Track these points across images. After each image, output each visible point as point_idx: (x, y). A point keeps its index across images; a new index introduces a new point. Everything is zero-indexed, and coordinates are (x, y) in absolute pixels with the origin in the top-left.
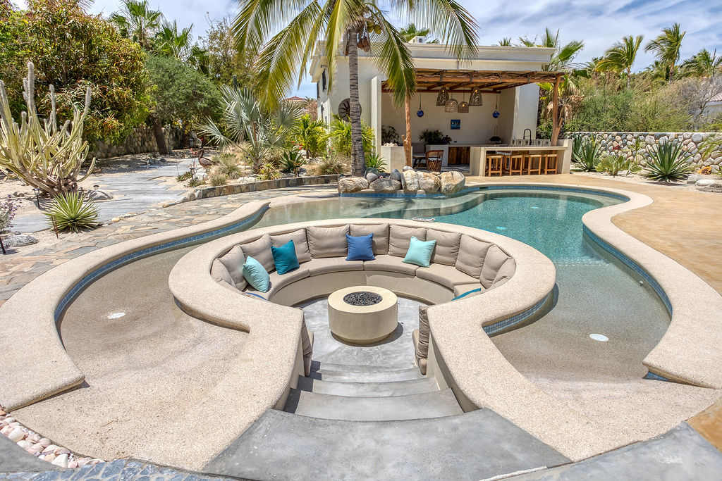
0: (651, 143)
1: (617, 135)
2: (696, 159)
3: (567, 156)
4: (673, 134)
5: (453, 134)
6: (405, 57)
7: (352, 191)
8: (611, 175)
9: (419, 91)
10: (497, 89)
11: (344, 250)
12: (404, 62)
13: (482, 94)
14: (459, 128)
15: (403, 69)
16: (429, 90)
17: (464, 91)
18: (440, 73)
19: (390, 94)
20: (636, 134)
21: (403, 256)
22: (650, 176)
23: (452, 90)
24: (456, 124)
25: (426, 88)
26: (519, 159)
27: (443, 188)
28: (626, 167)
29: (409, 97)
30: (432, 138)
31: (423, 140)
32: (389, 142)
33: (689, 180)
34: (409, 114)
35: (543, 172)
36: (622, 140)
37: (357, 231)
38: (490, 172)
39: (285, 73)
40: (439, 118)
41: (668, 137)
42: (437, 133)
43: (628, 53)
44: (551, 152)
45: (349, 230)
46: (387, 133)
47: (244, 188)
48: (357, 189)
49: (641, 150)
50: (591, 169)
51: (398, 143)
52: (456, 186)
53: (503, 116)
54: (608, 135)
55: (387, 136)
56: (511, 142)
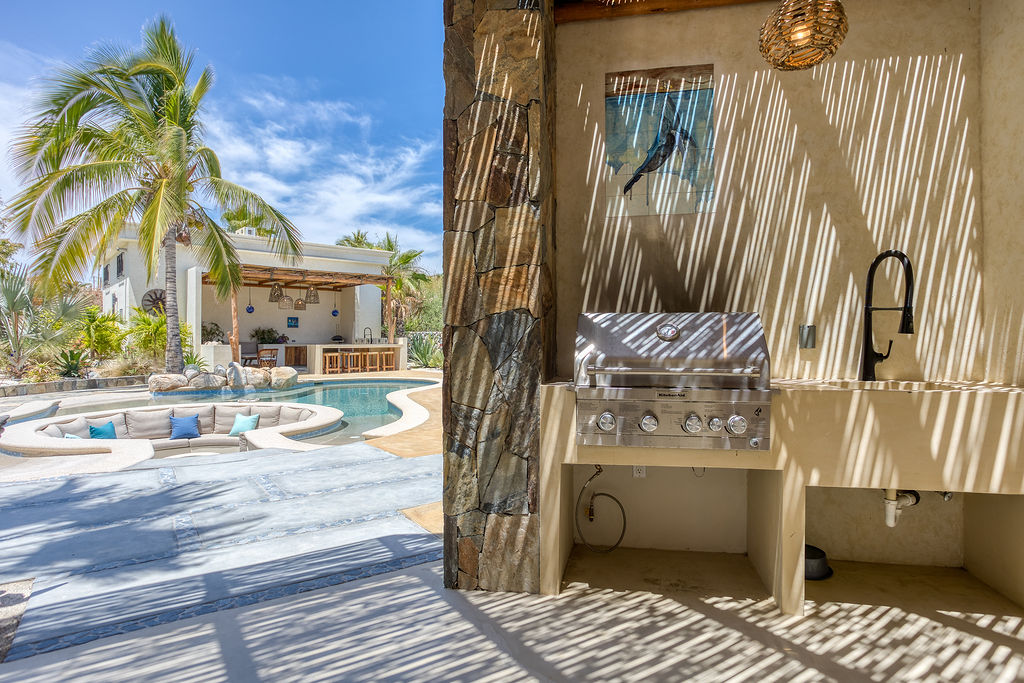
3: (403, 354)
5: (290, 333)
6: (230, 253)
7: (168, 389)
9: (246, 285)
10: (337, 288)
11: (168, 431)
12: (228, 257)
13: (319, 291)
14: (297, 326)
15: (227, 264)
16: (261, 284)
17: (300, 288)
18: (270, 270)
19: (212, 287)
21: (228, 432)
23: (288, 285)
24: (293, 322)
25: (257, 283)
26: (357, 356)
27: (273, 383)
29: (235, 291)
30: (265, 336)
31: (254, 339)
32: (211, 340)
34: (236, 310)
35: (381, 369)
37: (181, 412)
38: (327, 370)
39: (78, 259)
40: (273, 315)
42: (271, 332)
44: (389, 349)
45: (173, 413)
46: (209, 330)
47: (9, 391)
48: (174, 387)
50: (427, 366)
51: (223, 342)
52: (288, 380)
53: (343, 314)
55: (209, 333)
56: (354, 340)
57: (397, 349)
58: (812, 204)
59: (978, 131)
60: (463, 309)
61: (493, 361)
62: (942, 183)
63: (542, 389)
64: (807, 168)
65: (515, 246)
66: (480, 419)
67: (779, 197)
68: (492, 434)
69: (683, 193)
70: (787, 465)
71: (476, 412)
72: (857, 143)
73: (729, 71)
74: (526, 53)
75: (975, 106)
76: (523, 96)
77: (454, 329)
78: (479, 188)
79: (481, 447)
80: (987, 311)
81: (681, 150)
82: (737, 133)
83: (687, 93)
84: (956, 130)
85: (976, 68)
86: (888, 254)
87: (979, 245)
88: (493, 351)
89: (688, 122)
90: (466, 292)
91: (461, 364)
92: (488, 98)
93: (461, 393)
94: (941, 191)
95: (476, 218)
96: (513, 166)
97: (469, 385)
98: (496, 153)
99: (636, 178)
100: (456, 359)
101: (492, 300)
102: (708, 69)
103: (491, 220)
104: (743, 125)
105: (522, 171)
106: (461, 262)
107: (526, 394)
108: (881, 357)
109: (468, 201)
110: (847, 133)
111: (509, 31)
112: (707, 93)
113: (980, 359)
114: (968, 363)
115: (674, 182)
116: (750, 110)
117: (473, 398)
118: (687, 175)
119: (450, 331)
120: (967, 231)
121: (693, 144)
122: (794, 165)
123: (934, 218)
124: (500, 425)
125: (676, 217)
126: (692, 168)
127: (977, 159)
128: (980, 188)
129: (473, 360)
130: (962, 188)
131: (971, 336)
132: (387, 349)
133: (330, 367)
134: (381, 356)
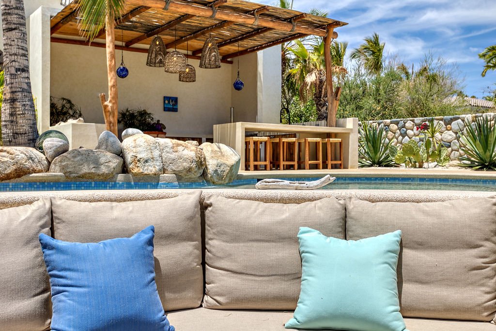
1: (391, 123)
4: (469, 117)
5: (167, 119)
8: (416, 167)
14: (176, 110)
24: (171, 104)
26: (292, 145)
36: (400, 129)
38: (252, 163)
41: (463, 121)
48: (21, 173)
54: (379, 124)
57: (345, 136)
132: (329, 135)
133: (256, 160)
134: (325, 145)
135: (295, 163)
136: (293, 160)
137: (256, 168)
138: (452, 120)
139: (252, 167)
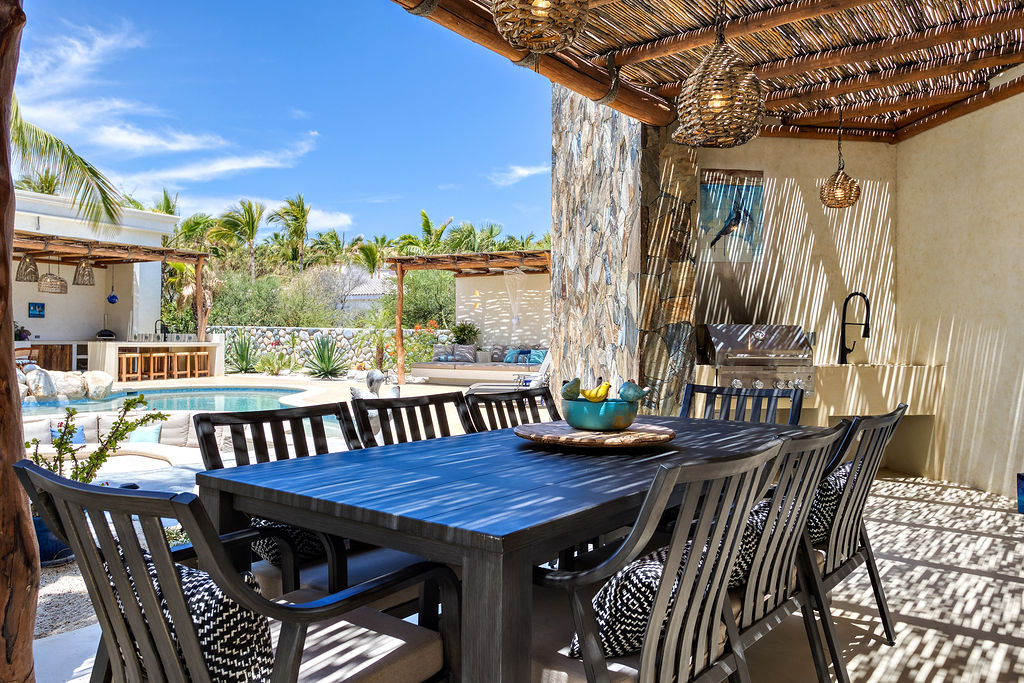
0: (307, 340)
1: (267, 330)
2: (350, 355)
3: (220, 356)
4: (326, 330)
8: (273, 374)
14: (43, 316)
20: (289, 329)
22: (313, 374)
24: (37, 310)
26: (162, 359)
27: (91, 392)
28: (287, 365)
33: (349, 375)
35: (193, 375)
36: (274, 336)
38: (125, 376)
41: (322, 333)
43: (248, 223)
49: (297, 347)
50: (247, 371)
53: (122, 300)
54: (257, 330)
56: (129, 337)
57: (212, 349)
58: (815, 260)
59: (895, 226)
60: (652, 321)
61: (669, 352)
62: (878, 254)
63: (697, 367)
64: (812, 239)
65: (682, 285)
66: (661, 386)
67: (797, 255)
68: (668, 394)
69: (745, 249)
70: (819, 406)
71: (658, 381)
72: (838, 226)
73: (772, 176)
74: (689, 172)
75: (894, 212)
76: (688, 197)
77: (646, 332)
78: (662, 250)
79: (661, 402)
80: (898, 326)
81: (744, 223)
82: (776, 214)
83: (748, 187)
84: (885, 223)
85: (895, 191)
86: (856, 294)
87: (895, 288)
88: (669, 344)
89: (748, 205)
90: (653, 311)
91: (649, 354)
92: (667, 196)
93: (650, 370)
94: (878, 258)
95: (660, 268)
96: (681, 238)
97: (654, 365)
98: (671, 229)
99: (718, 238)
100: (647, 351)
101: (669, 316)
102: (760, 174)
103: (668, 269)
104: (779, 210)
105: (687, 241)
106: (650, 292)
107: (688, 371)
108: (850, 351)
109: (655, 257)
110: (833, 220)
111: (680, 157)
112: (759, 188)
113: (895, 351)
114: (889, 353)
115: (740, 241)
116: (783, 201)
117: (656, 373)
118: (747, 239)
119: (643, 333)
120: (889, 280)
121: (751, 219)
122: (806, 236)
123: (874, 272)
124: (672, 388)
125: (740, 264)
126: (750, 234)
127: (894, 241)
128: (895, 258)
129: (657, 351)
130: (887, 257)
131: (890, 338)
132: (198, 349)
133: (128, 372)
134: (192, 358)
135: (165, 374)
136: (162, 371)
137: (128, 379)
138: (315, 331)
139: (124, 379)
